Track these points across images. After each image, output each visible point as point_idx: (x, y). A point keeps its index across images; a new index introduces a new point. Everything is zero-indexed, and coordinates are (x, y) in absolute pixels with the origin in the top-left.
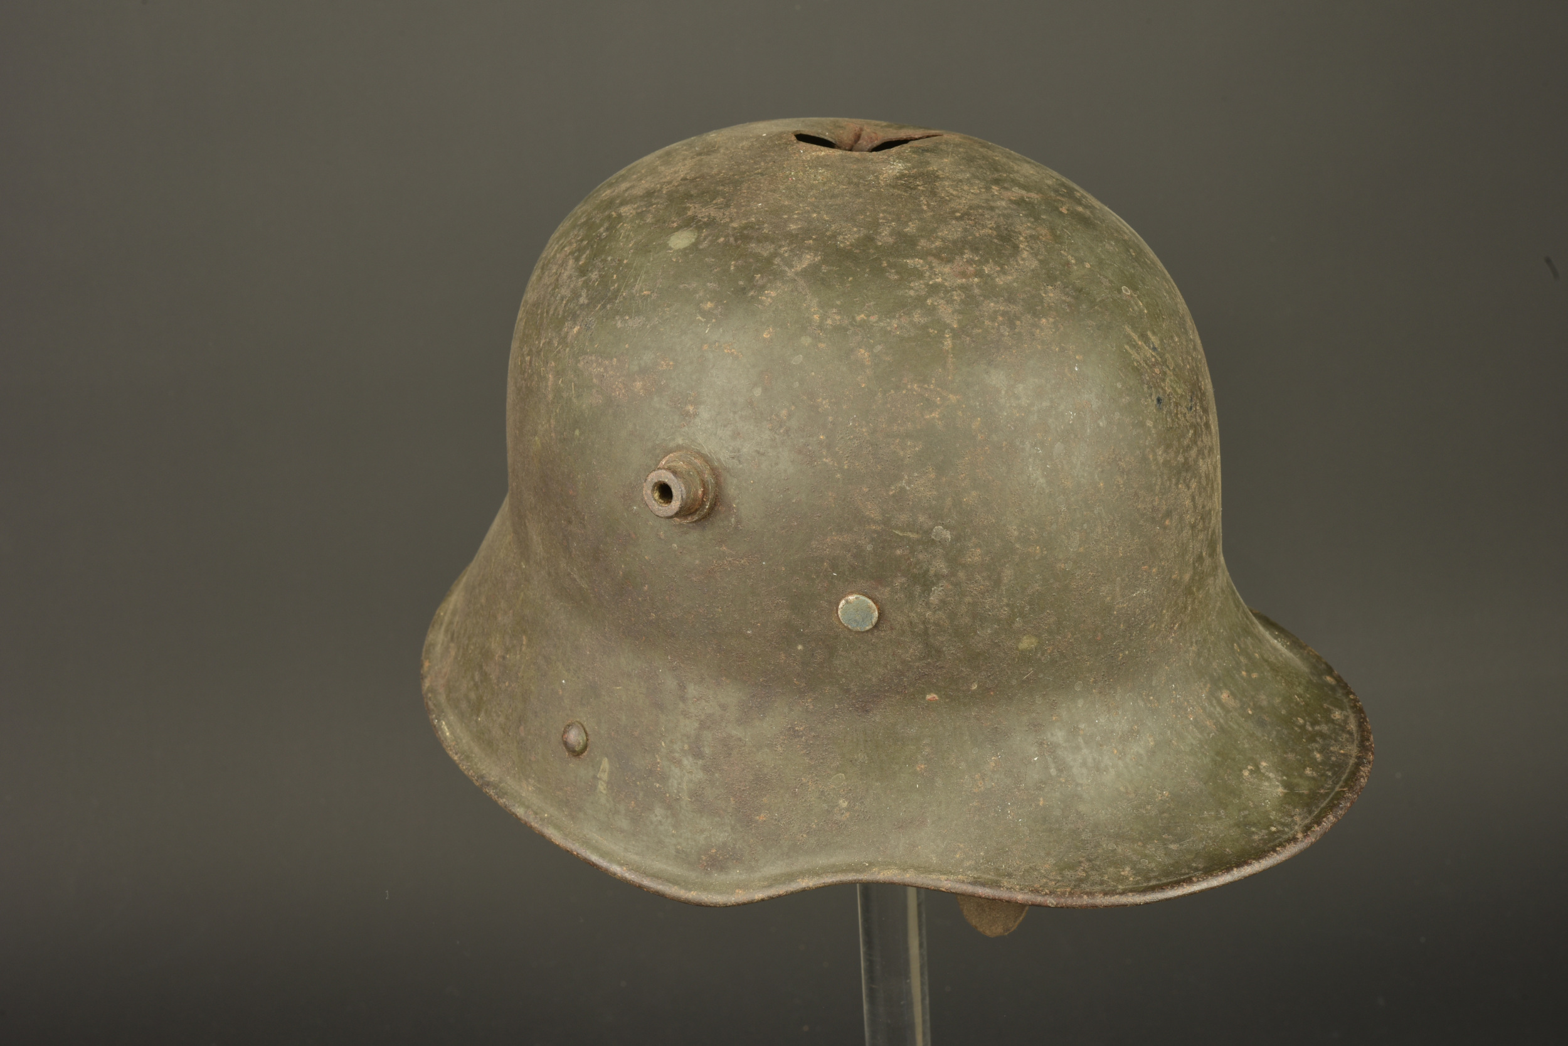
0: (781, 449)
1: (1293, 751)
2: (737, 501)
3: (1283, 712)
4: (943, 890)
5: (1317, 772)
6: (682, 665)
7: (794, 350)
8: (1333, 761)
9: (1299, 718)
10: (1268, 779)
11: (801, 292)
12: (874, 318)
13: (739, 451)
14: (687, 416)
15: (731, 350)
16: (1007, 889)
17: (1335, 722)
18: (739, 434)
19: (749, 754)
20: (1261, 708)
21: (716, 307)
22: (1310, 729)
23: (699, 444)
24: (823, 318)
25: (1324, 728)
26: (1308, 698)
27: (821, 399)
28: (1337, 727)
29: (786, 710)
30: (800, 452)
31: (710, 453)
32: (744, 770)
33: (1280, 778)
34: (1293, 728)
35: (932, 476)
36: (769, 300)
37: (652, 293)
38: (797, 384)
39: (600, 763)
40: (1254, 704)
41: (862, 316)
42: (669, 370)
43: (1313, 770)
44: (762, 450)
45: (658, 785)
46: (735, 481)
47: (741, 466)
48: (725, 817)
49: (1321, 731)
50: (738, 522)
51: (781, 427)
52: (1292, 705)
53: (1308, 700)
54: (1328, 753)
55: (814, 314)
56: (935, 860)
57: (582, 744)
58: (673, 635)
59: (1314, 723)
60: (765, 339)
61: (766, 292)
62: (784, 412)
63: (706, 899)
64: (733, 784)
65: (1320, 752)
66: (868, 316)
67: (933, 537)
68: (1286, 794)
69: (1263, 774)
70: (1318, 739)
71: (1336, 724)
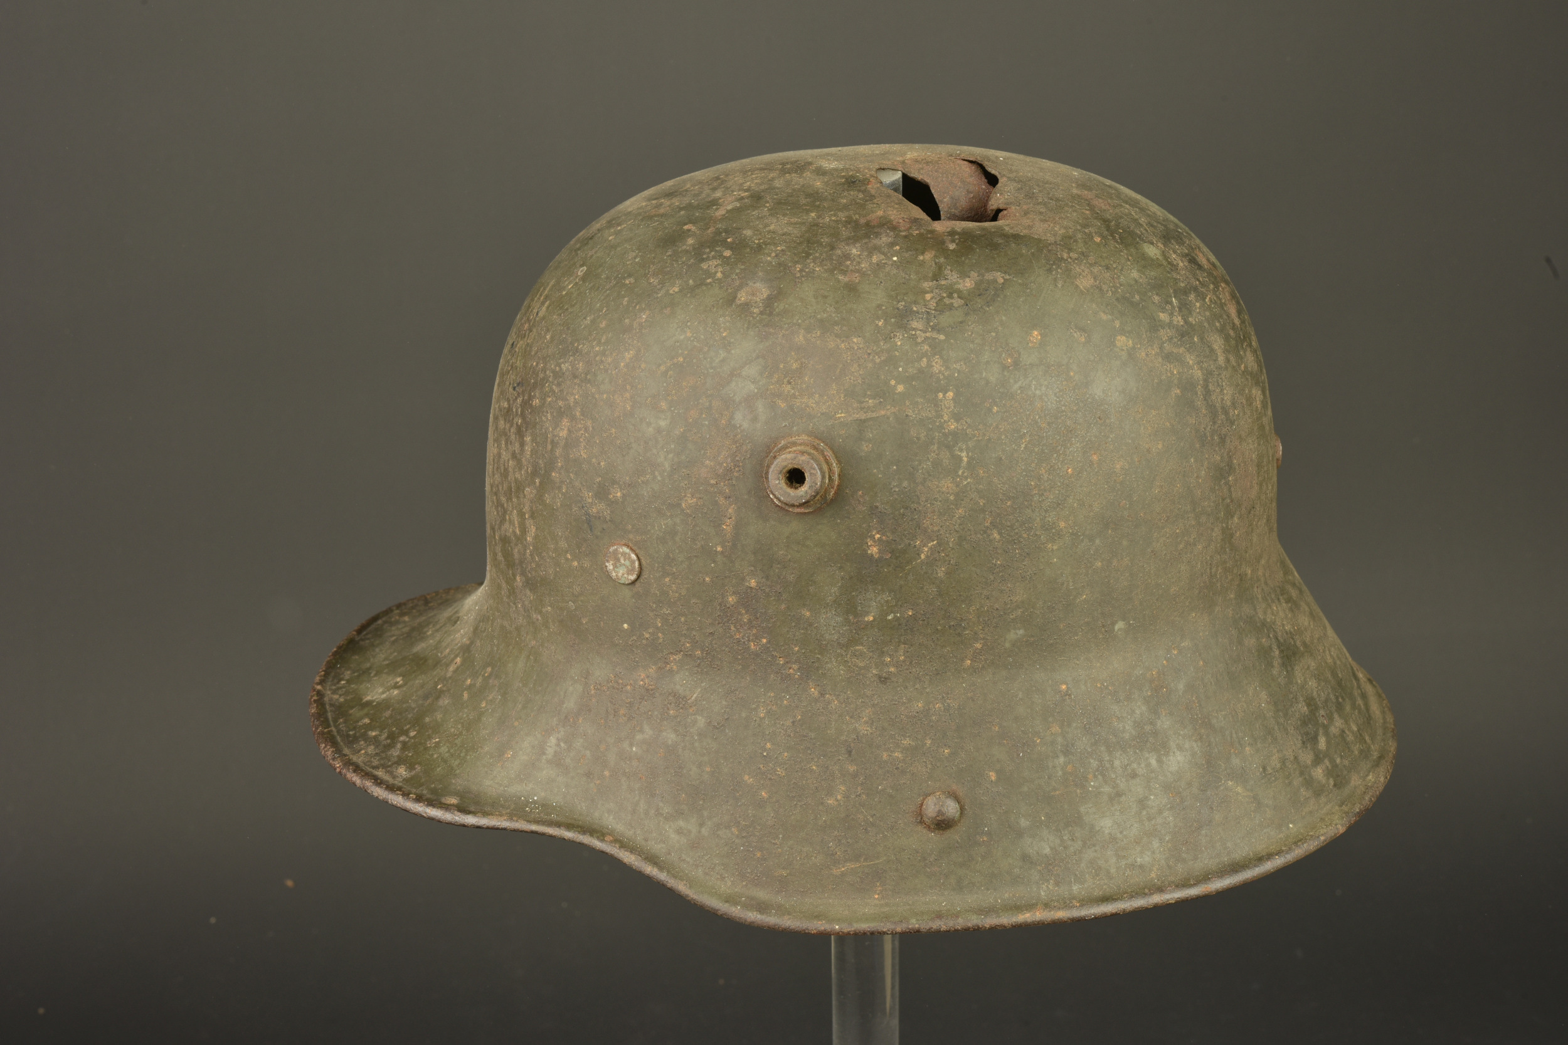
1: (391, 717)
3: (427, 720)
5: (361, 726)
8: (360, 741)
9: (415, 733)
10: (383, 693)
17: (396, 765)
20: (438, 698)
22: (402, 739)
25: (395, 752)
26: (433, 755)
28: (390, 763)
33: (377, 700)
34: (409, 723)
40: (444, 691)
43: (365, 724)
49: (394, 747)
52: (430, 731)
53: (431, 753)
54: (370, 741)
59: (404, 744)
65: (375, 737)
68: (362, 699)
69: (389, 690)
70: (389, 741)
71: (393, 764)
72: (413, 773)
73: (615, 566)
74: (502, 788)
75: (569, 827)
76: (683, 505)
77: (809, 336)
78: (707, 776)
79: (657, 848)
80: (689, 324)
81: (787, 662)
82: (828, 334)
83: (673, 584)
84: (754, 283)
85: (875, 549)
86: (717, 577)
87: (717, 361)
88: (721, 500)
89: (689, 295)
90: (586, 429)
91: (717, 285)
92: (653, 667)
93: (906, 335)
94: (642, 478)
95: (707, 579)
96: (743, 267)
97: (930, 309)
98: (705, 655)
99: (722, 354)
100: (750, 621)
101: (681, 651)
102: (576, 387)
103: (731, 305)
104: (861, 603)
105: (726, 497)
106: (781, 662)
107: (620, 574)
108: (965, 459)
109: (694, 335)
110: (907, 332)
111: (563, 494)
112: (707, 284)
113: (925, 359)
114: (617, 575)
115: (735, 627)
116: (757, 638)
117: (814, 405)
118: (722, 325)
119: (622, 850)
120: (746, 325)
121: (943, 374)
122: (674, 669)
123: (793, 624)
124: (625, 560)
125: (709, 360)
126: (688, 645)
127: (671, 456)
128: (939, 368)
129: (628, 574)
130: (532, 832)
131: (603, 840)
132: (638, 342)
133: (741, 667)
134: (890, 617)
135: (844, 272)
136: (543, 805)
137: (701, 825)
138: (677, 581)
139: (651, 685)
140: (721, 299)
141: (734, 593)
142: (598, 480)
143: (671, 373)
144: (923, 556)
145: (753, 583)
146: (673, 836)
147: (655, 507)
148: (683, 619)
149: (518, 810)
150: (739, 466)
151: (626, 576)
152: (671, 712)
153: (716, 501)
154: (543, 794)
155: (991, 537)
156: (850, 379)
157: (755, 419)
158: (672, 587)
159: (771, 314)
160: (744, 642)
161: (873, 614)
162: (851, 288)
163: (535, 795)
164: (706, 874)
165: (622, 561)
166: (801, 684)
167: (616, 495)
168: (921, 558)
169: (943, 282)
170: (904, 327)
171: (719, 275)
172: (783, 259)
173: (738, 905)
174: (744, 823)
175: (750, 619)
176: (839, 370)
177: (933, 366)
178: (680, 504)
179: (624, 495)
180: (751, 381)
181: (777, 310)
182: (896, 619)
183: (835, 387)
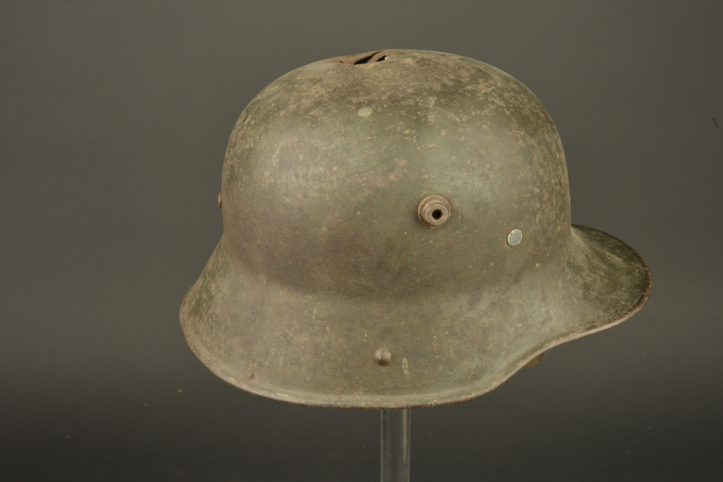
0: (474, 178)
2: (460, 208)
4: (577, 338)
6: (436, 297)
7: (459, 135)
11: (443, 112)
12: (478, 112)
13: (456, 186)
14: (425, 180)
15: (432, 145)
16: (600, 326)
18: (453, 178)
19: (477, 322)
21: (411, 131)
23: (436, 190)
24: (461, 119)
27: (480, 151)
29: (488, 295)
30: (482, 176)
31: (442, 192)
32: (477, 330)
35: (529, 167)
36: (433, 120)
37: (372, 137)
38: (468, 148)
39: (402, 361)
41: (473, 113)
42: (406, 164)
44: (466, 182)
45: (437, 357)
46: (457, 200)
47: (459, 192)
48: (474, 355)
50: (462, 217)
51: (470, 168)
55: (456, 118)
56: (564, 330)
57: (390, 357)
58: (431, 285)
60: (444, 135)
61: (428, 117)
62: (469, 162)
63: (481, 393)
64: (474, 339)
66: (475, 112)
67: (534, 193)
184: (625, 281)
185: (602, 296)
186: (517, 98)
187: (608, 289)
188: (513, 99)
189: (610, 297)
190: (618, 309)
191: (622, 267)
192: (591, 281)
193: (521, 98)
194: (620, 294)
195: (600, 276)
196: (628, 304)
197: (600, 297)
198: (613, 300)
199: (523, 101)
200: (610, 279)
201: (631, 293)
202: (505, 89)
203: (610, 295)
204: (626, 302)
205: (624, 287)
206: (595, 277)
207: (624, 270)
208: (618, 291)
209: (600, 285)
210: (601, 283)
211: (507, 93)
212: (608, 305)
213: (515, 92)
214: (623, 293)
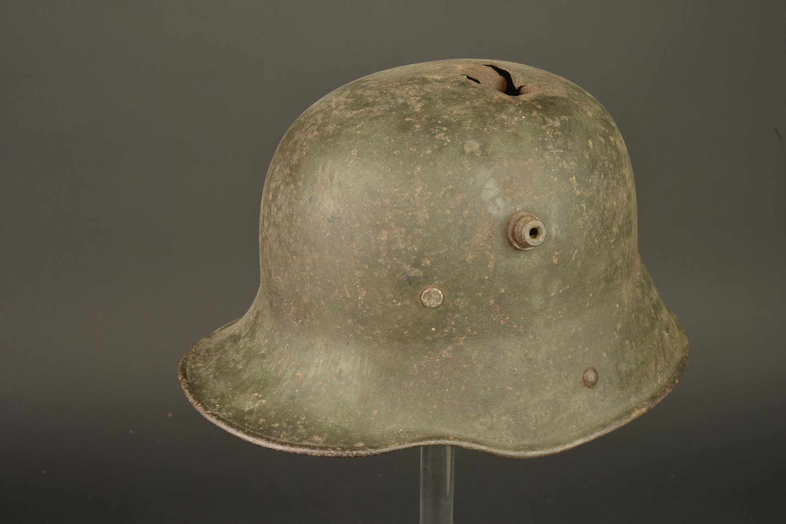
1: (277, 414)
9: (304, 417)
10: (254, 404)
20: (302, 397)
26: (328, 425)
33: (255, 409)
34: (295, 414)
40: (303, 392)
49: (298, 428)
52: (315, 414)
54: (279, 430)
68: (244, 411)
70: (291, 426)
72: (325, 437)
73: (429, 300)
74: (381, 430)
75: (431, 438)
76: (467, 260)
77: (510, 162)
78: (489, 393)
79: (473, 436)
80: (447, 168)
81: (518, 326)
82: (518, 160)
83: (462, 301)
84: (469, 141)
85: (556, 260)
86: (485, 292)
87: (471, 183)
88: (488, 253)
89: (439, 153)
90: (401, 233)
91: (451, 145)
92: (450, 346)
93: (549, 153)
94: (442, 251)
95: (480, 294)
96: (458, 134)
97: (552, 139)
98: (478, 333)
99: (472, 180)
100: (501, 310)
101: (466, 334)
102: (388, 212)
103: (464, 154)
104: (550, 288)
105: (490, 251)
106: (516, 327)
107: (432, 303)
108: (585, 207)
109: (453, 173)
110: (548, 152)
111: (388, 269)
112: (445, 146)
113: (560, 163)
114: (430, 304)
115: (493, 315)
116: (504, 317)
117: (523, 196)
118: (466, 165)
119: (461, 441)
120: (478, 163)
121: (569, 169)
122: (462, 344)
123: (521, 306)
124: (435, 295)
125: (466, 184)
126: (469, 330)
127: (457, 236)
128: (566, 166)
129: (437, 302)
130: (414, 447)
131: (450, 440)
132: (422, 182)
133: (497, 334)
134: (561, 292)
135: (508, 128)
136: (408, 432)
137: (492, 417)
138: (464, 299)
139: (450, 356)
140: (457, 152)
141: (493, 298)
142: (414, 258)
143: (447, 194)
144: (573, 258)
145: (503, 291)
146: (479, 427)
147: (451, 264)
148: (466, 318)
149: (399, 440)
150: (494, 234)
151: (435, 303)
152: (464, 366)
153: (485, 254)
154: (404, 427)
155: (595, 242)
156: (535, 179)
157: (499, 209)
158: (461, 303)
159: (487, 155)
160: (498, 321)
161: (554, 292)
162: (515, 135)
163: (400, 429)
164: (500, 441)
165: (433, 296)
166: (525, 335)
167: (426, 263)
168: (572, 259)
169: (549, 125)
170: (546, 149)
171: (449, 141)
172: (475, 127)
173: (522, 450)
174: (512, 410)
175: (501, 309)
176: (528, 176)
177: (564, 166)
178: (466, 260)
179: (431, 262)
180: (491, 190)
181: (489, 152)
182: (563, 291)
183: (529, 185)
184: (218, 385)
185: (221, 353)
186: (313, 126)
187: (222, 362)
188: (313, 121)
189: (215, 359)
190: (199, 357)
191: (236, 398)
192: (239, 347)
193: (313, 131)
194: (210, 369)
195: (239, 361)
196: (193, 365)
197: (221, 350)
198: (210, 360)
199: (309, 133)
200: (230, 372)
201: (201, 377)
202: (327, 116)
203: (216, 360)
204: (197, 367)
205: (212, 378)
206: (240, 353)
207: (230, 397)
208: (214, 370)
209: (231, 356)
210: (232, 358)
211: (321, 116)
212: (210, 353)
213: (320, 126)
214: (208, 373)
